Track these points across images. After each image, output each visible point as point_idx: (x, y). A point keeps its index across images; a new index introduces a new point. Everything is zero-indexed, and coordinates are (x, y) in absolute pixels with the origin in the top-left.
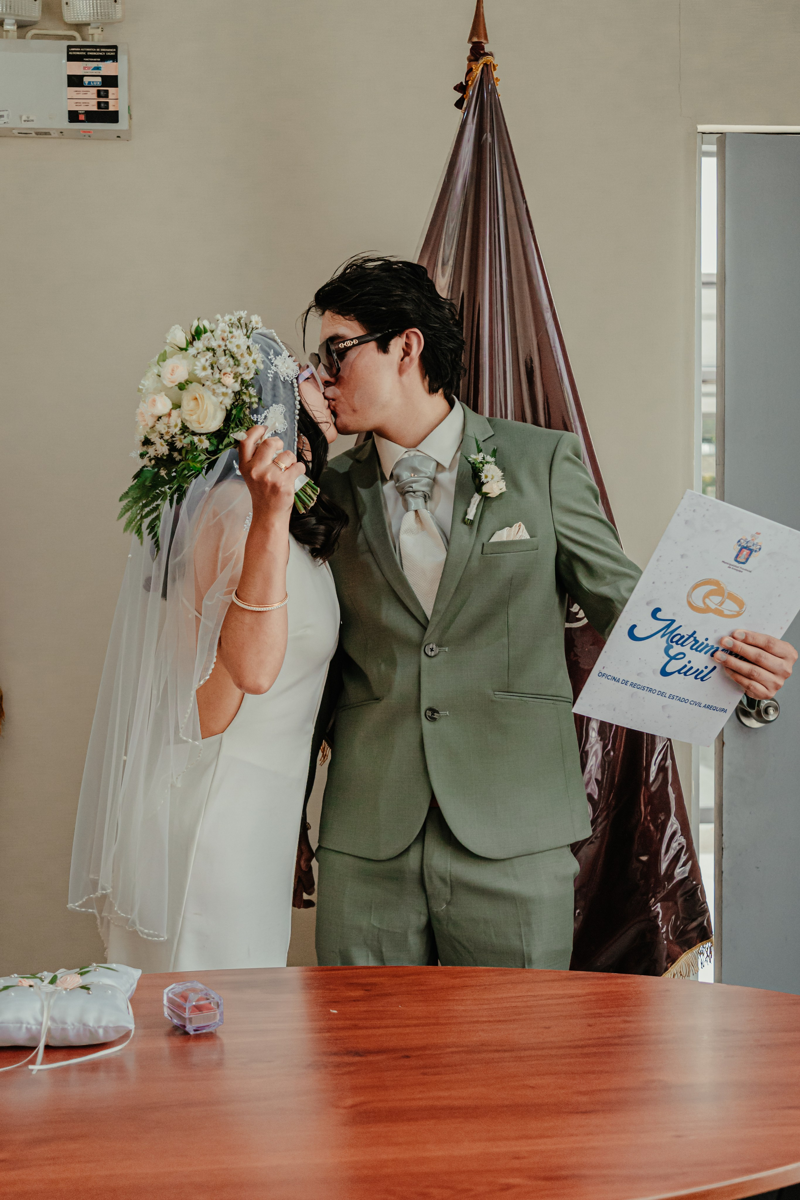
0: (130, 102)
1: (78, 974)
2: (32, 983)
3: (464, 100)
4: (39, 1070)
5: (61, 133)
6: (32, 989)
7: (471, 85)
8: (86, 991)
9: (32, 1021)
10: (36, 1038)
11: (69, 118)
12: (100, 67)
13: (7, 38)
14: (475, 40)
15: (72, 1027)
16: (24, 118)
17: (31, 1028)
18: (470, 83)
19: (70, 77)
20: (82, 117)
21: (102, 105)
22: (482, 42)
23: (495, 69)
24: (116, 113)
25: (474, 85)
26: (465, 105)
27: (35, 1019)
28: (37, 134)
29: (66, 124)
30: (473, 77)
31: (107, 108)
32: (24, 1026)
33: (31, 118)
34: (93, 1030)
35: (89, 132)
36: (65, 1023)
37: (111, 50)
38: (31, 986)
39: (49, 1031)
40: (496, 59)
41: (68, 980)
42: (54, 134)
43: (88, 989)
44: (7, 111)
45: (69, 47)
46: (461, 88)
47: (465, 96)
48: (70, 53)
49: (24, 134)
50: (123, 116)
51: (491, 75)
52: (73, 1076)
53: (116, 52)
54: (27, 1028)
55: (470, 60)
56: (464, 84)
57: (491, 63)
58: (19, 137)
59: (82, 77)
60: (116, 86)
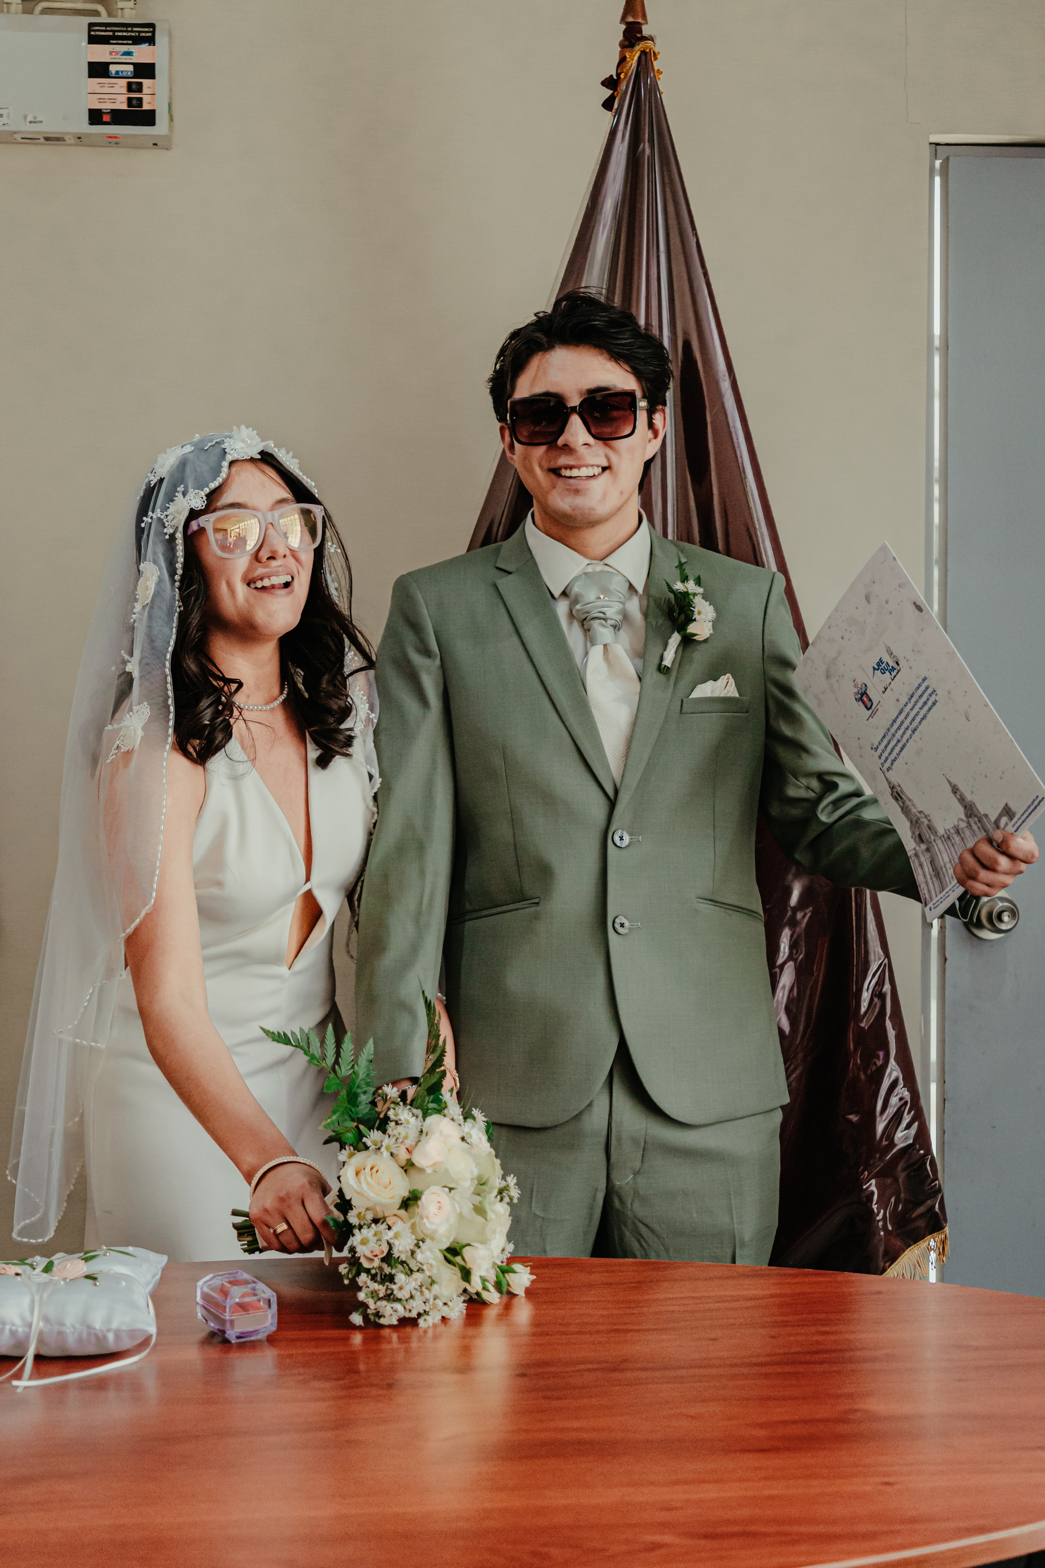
0: (170, 98)
1: (82, 1259)
2: (19, 1271)
3: (615, 98)
4: (26, 1388)
5: (79, 138)
6: (19, 1278)
7: (624, 78)
8: (91, 1281)
9: (18, 1322)
10: (22, 1344)
11: (90, 119)
12: (132, 52)
13: (8, 12)
14: (630, 19)
15: (72, 1330)
16: (30, 118)
17: (17, 1331)
18: (622, 76)
19: (91, 64)
20: (106, 118)
21: (134, 102)
22: (639, 23)
23: (656, 59)
24: (153, 112)
25: (627, 79)
26: (616, 106)
27: (23, 1319)
28: (47, 139)
29: (83, 126)
30: (627, 68)
31: (141, 105)
32: (8, 1327)
33: (38, 119)
34: (100, 1334)
35: (116, 137)
36: (63, 1325)
37: (147, 30)
38: (17, 1274)
39: (41, 1333)
40: (656, 45)
41: (68, 1267)
42: (70, 140)
43: (95, 1279)
44: (7, 108)
45: (91, 25)
46: (610, 83)
47: (616, 93)
48: (92, 33)
49: (30, 140)
50: (161, 117)
51: (650, 66)
52: (73, 1395)
53: (153, 32)
54: (11, 1331)
55: (623, 46)
56: (615, 77)
57: (650, 50)
58: (22, 143)
59: (107, 64)
60: (153, 76)
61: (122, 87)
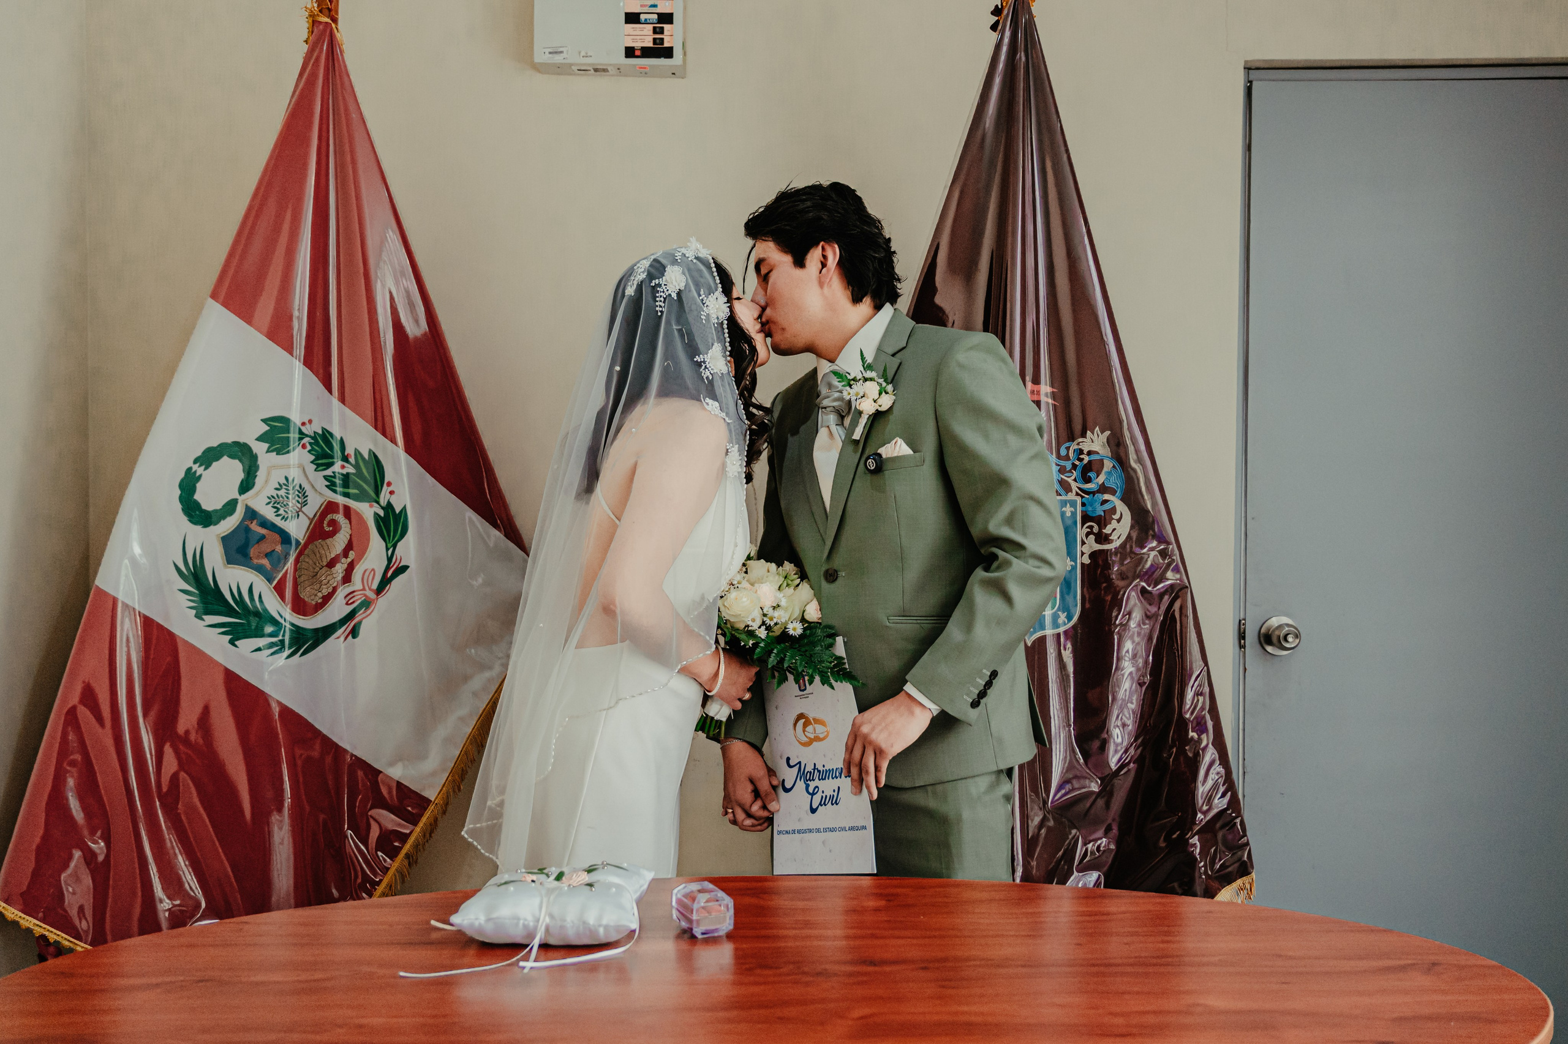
0: (684, 39)
3: (999, 22)
5: (618, 67)
8: (589, 888)
11: (626, 54)
12: (657, 5)
16: (583, 55)
20: (638, 53)
21: (658, 41)
24: (670, 49)
25: (1008, 6)
26: (999, 28)
28: (595, 70)
29: (621, 58)
31: (662, 43)
33: (589, 55)
35: (645, 67)
42: (612, 70)
44: (566, 46)
46: (996, 11)
47: (999, 19)
49: (583, 70)
50: (678, 52)
58: (579, 75)
59: (639, 14)
60: (671, 23)
61: (649, 30)
